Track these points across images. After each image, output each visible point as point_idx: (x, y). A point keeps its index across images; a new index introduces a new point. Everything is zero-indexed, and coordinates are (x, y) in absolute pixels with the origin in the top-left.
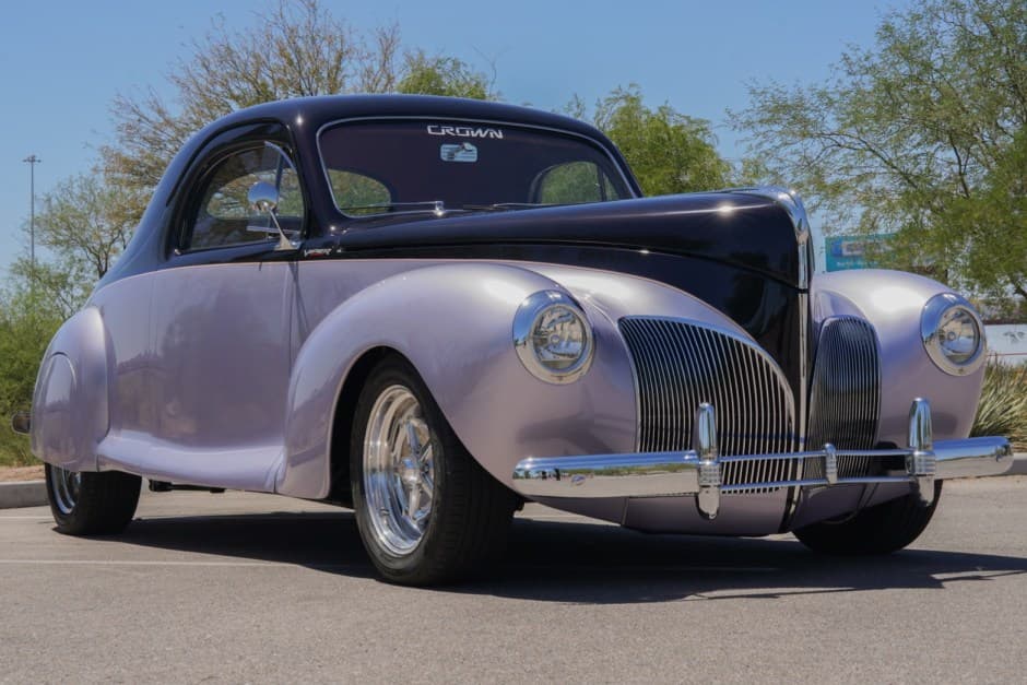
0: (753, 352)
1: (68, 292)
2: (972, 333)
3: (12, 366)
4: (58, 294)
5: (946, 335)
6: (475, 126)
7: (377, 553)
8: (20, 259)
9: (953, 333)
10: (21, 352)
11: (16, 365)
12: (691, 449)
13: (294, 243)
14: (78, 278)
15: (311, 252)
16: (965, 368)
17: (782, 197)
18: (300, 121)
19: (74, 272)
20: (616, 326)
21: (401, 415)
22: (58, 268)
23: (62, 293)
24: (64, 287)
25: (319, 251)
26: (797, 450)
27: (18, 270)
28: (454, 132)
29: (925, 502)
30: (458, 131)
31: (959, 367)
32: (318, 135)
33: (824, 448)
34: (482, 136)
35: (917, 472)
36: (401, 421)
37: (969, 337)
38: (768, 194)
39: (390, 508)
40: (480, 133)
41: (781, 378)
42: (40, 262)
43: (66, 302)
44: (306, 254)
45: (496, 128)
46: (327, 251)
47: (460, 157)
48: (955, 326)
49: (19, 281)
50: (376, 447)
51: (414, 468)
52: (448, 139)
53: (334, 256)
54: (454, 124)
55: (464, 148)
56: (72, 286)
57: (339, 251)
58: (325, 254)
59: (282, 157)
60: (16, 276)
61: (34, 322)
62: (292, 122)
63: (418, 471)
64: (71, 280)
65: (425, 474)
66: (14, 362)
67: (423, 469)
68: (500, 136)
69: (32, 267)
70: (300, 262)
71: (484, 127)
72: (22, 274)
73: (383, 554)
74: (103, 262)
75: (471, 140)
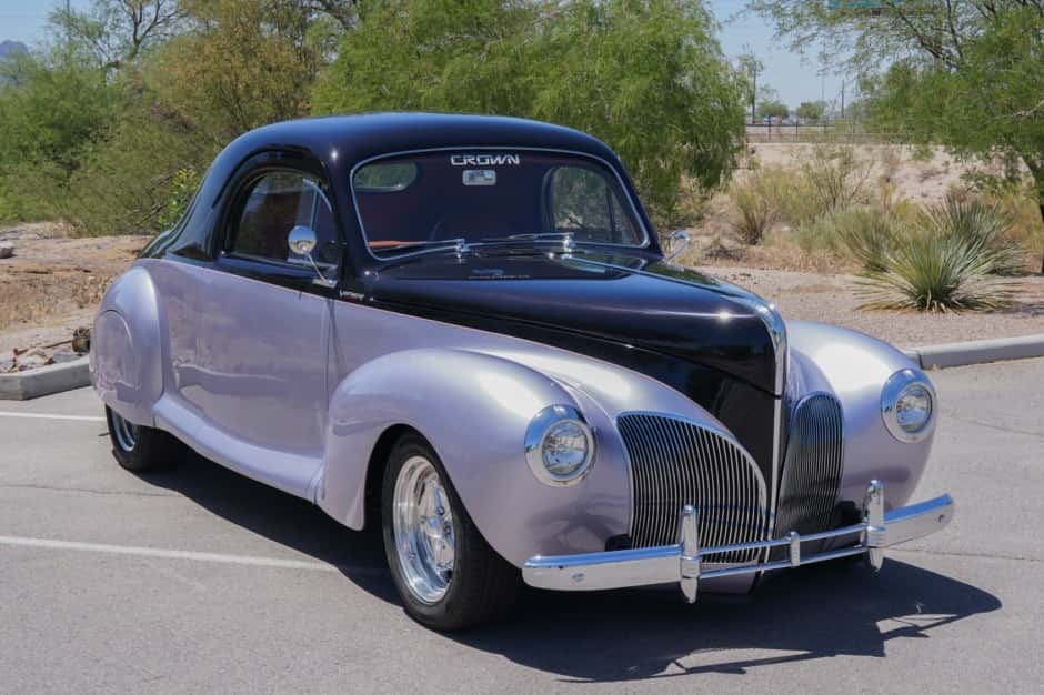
0: (732, 447)
1: (104, 42)
2: (925, 406)
3: (53, 115)
4: (95, 43)
5: (903, 405)
6: (494, 153)
7: (406, 593)
8: (57, 8)
9: (909, 405)
10: (61, 102)
11: (57, 114)
12: (674, 543)
13: (331, 282)
14: (114, 26)
15: (346, 293)
16: (916, 435)
17: (762, 310)
18: (334, 155)
19: (110, 21)
20: (614, 422)
21: (427, 475)
22: (94, 16)
23: (99, 41)
24: (100, 36)
25: (354, 295)
26: (765, 538)
27: (54, 18)
28: (475, 161)
29: (875, 568)
30: (478, 160)
31: (911, 436)
32: (352, 172)
33: (790, 536)
34: (501, 162)
35: (869, 545)
36: (427, 480)
37: (923, 409)
38: (752, 306)
39: (416, 551)
40: (500, 160)
41: (757, 471)
42: (76, 12)
43: (102, 50)
44: (341, 294)
45: (513, 153)
46: (361, 297)
47: (480, 181)
48: (912, 400)
49: (57, 30)
50: (404, 505)
51: (438, 529)
52: (469, 167)
53: (365, 302)
54: (475, 153)
55: (483, 175)
56: (108, 35)
57: (372, 299)
58: (358, 299)
59: (318, 194)
60: (53, 25)
61: (73, 72)
62: (328, 157)
63: (441, 530)
64: (107, 29)
65: (446, 535)
66: (54, 110)
67: (445, 530)
68: (517, 161)
69: (68, 16)
70: (336, 301)
71: (502, 153)
72: (59, 23)
73: (411, 596)
74: (138, 12)
75: (490, 167)
